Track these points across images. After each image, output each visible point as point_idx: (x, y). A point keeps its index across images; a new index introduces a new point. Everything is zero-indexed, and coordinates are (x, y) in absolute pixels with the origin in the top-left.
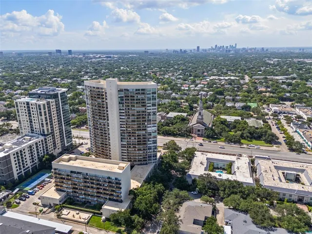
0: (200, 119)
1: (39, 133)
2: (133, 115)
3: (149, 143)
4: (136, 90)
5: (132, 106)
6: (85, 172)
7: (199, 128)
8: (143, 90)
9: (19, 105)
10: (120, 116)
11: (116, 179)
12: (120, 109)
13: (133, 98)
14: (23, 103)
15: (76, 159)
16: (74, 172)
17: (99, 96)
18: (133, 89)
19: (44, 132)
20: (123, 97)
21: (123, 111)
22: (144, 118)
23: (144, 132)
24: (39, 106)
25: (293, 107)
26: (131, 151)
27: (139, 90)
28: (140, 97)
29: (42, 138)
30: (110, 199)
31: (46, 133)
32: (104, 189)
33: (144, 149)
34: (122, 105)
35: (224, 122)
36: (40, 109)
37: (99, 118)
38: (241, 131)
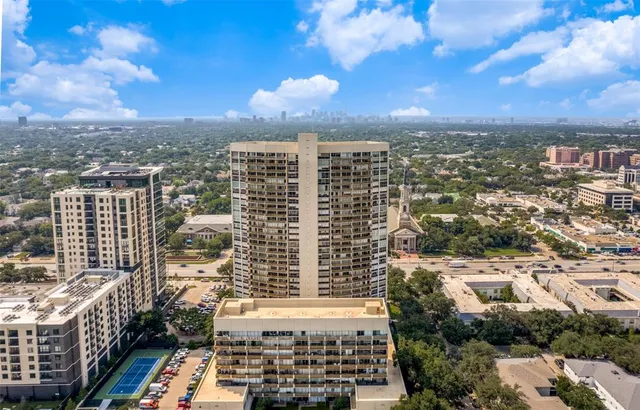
0: (405, 219)
2: (346, 206)
3: (374, 262)
4: (354, 154)
5: (344, 187)
7: (405, 237)
8: (365, 154)
9: (63, 204)
10: (319, 209)
11: (375, 333)
12: (320, 196)
13: (346, 171)
14: (74, 200)
15: (255, 307)
16: (274, 334)
17: (271, 172)
18: (347, 154)
20: (327, 170)
21: (327, 199)
22: (366, 211)
23: (365, 240)
24: (122, 201)
25: (510, 196)
26: (339, 283)
27: (359, 154)
28: (360, 168)
29: (124, 276)
30: (359, 383)
31: (132, 264)
32: (345, 362)
33: (364, 277)
34: (323, 187)
36: (123, 209)
37: (269, 218)
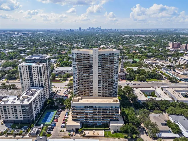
0: (122, 70)
1: (38, 86)
2: (106, 69)
3: (114, 85)
4: (109, 54)
5: (106, 64)
6: (94, 106)
7: (122, 75)
8: (112, 54)
9: (22, 68)
10: (99, 70)
11: (116, 107)
12: (99, 66)
13: (107, 59)
14: (25, 67)
15: (82, 99)
16: (88, 107)
17: (84, 59)
18: (107, 54)
19: (43, 85)
20: (101, 59)
21: (101, 67)
22: (112, 71)
23: (112, 79)
24: (40, 68)
25: (155, 60)
26: (104, 91)
27: (111, 54)
28: (111, 58)
29: (42, 89)
30: (111, 120)
31: (44, 85)
32: (107, 115)
33: (111, 89)
34: (100, 64)
35: (132, 70)
36: (40, 70)
37: (84, 73)
38: (144, 74)
